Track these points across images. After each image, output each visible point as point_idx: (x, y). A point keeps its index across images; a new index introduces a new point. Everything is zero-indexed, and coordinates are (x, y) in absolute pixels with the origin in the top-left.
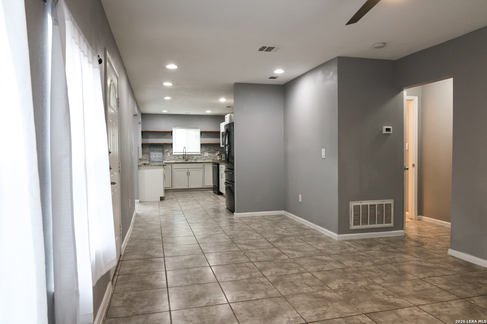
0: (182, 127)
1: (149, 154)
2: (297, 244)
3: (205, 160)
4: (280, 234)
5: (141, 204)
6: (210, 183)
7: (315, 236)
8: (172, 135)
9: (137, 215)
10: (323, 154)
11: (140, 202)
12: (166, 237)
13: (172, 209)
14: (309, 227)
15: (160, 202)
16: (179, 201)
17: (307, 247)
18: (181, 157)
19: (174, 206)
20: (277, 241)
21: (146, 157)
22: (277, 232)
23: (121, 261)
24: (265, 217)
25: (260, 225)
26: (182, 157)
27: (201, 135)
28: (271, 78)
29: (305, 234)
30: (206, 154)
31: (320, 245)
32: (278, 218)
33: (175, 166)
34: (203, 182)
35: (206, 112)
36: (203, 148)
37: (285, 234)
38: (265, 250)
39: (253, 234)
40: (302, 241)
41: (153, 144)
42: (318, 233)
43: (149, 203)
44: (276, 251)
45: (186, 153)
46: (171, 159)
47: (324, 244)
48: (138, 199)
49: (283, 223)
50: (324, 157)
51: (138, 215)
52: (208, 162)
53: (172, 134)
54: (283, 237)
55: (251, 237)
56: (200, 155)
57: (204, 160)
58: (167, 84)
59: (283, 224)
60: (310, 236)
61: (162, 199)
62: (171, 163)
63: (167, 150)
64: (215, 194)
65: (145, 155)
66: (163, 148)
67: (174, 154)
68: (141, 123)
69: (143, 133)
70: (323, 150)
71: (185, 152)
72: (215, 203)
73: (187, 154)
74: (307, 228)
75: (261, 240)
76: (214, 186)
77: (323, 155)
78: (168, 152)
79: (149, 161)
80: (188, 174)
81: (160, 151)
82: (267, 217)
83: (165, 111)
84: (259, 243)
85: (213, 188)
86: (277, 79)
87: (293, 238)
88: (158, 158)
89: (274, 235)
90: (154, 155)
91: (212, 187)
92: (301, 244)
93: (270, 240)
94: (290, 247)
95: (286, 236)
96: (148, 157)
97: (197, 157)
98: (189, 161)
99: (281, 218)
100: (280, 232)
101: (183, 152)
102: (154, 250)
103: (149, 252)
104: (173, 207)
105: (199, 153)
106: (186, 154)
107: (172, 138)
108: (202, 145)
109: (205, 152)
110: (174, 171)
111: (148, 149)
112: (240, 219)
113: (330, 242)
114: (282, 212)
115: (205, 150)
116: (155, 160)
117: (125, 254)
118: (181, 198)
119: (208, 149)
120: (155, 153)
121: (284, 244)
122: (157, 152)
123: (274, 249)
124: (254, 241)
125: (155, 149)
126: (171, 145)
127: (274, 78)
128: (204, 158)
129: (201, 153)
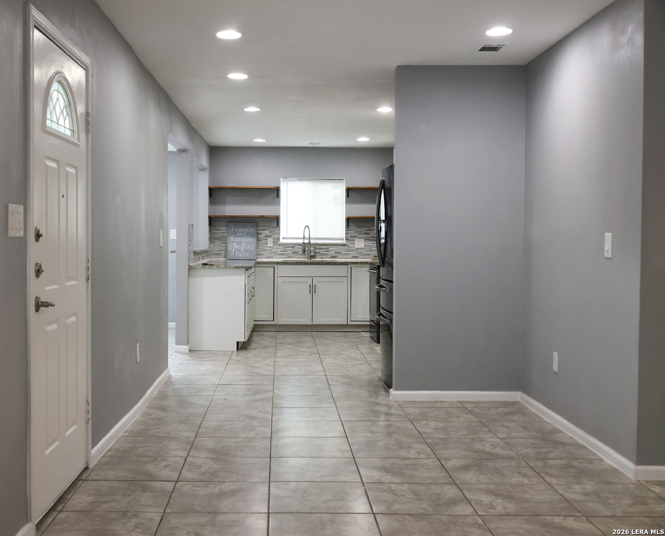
0: (302, 176)
1: (224, 241)
2: (516, 479)
3: (356, 257)
4: (484, 452)
5: (191, 356)
6: (363, 313)
7: (575, 463)
8: (278, 197)
9: (169, 382)
10: (608, 246)
11: (190, 351)
12: (206, 435)
13: (256, 370)
14: (571, 438)
15: (235, 353)
16: (279, 354)
17: (538, 491)
18: (298, 248)
19: (260, 365)
20: (466, 468)
21: (218, 248)
22: (478, 446)
23: (82, 480)
24: (466, 406)
25: (441, 425)
26: (300, 250)
27: (348, 196)
28: (484, 49)
29: (551, 455)
30: (360, 244)
31: (577, 488)
32: (500, 410)
33: (281, 270)
34: (349, 311)
35: (358, 140)
36: (353, 229)
37: (497, 451)
38: (422, 488)
39: (413, 445)
40: (532, 473)
41: (235, 217)
42: (589, 457)
43: (209, 355)
44: (451, 492)
45: (309, 238)
46: (276, 252)
47: (589, 486)
48: (187, 345)
49: (505, 424)
50: (610, 256)
51: (171, 382)
52: (361, 263)
53: (278, 195)
54: (488, 459)
55: (404, 453)
56: (344, 245)
57: (354, 257)
58: (238, 76)
59: (505, 426)
60: (563, 462)
61: (242, 347)
62: (273, 263)
63: (266, 232)
64: (372, 341)
65: (217, 242)
66: (257, 226)
67: (282, 241)
68: (208, 170)
69: (212, 191)
70: (608, 236)
71: (307, 236)
72: (361, 362)
73: (312, 241)
74: (565, 440)
75: (425, 462)
76: (373, 321)
77: (606, 248)
78: (270, 236)
79: (226, 256)
80: (313, 290)
81: (249, 235)
82: (472, 405)
83: (260, 141)
84: (415, 470)
85: (370, 326)
86: (500, 51)
87: (513, 464)
88: (246, 251)
89: (464, 453)
90: (238, 243)
91: (368, 323)
92: (526, 481)
93: (448, 465)
94: (492, 487)
95: (496, 457)
96: (224, 248)
97: (338, 251)
98: (318, 259)
99: (507, 410)
100: (487, 447)
101: (302, 236)
102: (163, 463)
103: (151, 468)
104: (256, 367)
105: (343, 239)
106: (310, 243)
107: (278, 204)
108: (349, 221)
109: (356, 239)
110: (279, 281)
111: (223, 229)
112: (402, 405)
113: (609, 483)
114: (517, 396)
115: (357, 232)
116: (239, 255)
117: (100, 465)
118: (288, 346)
119: (363, 230)
120: (238, 239)
121: (481, 476)
122: (243, 236)
123: (446, 487)
124: (407, 462)
125: (239, 230)
126: (277, 219)
127: (494, 49)
128: (354, 253)
129: (347, 239)
